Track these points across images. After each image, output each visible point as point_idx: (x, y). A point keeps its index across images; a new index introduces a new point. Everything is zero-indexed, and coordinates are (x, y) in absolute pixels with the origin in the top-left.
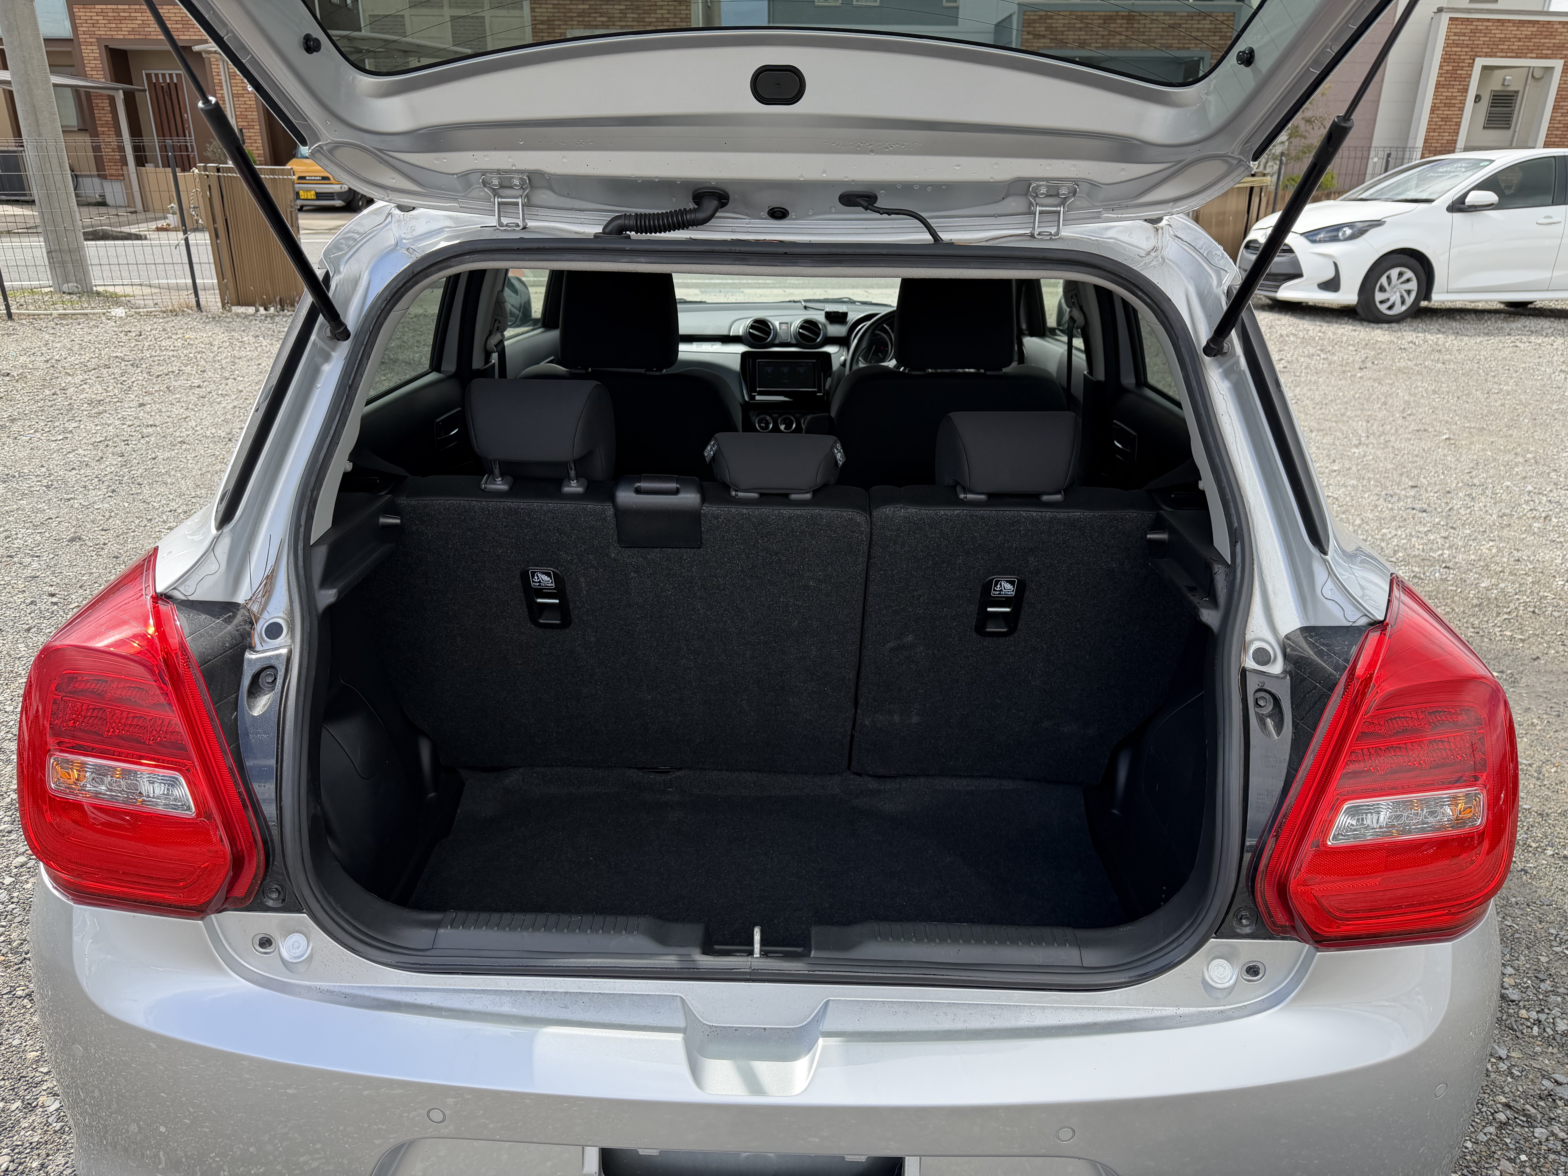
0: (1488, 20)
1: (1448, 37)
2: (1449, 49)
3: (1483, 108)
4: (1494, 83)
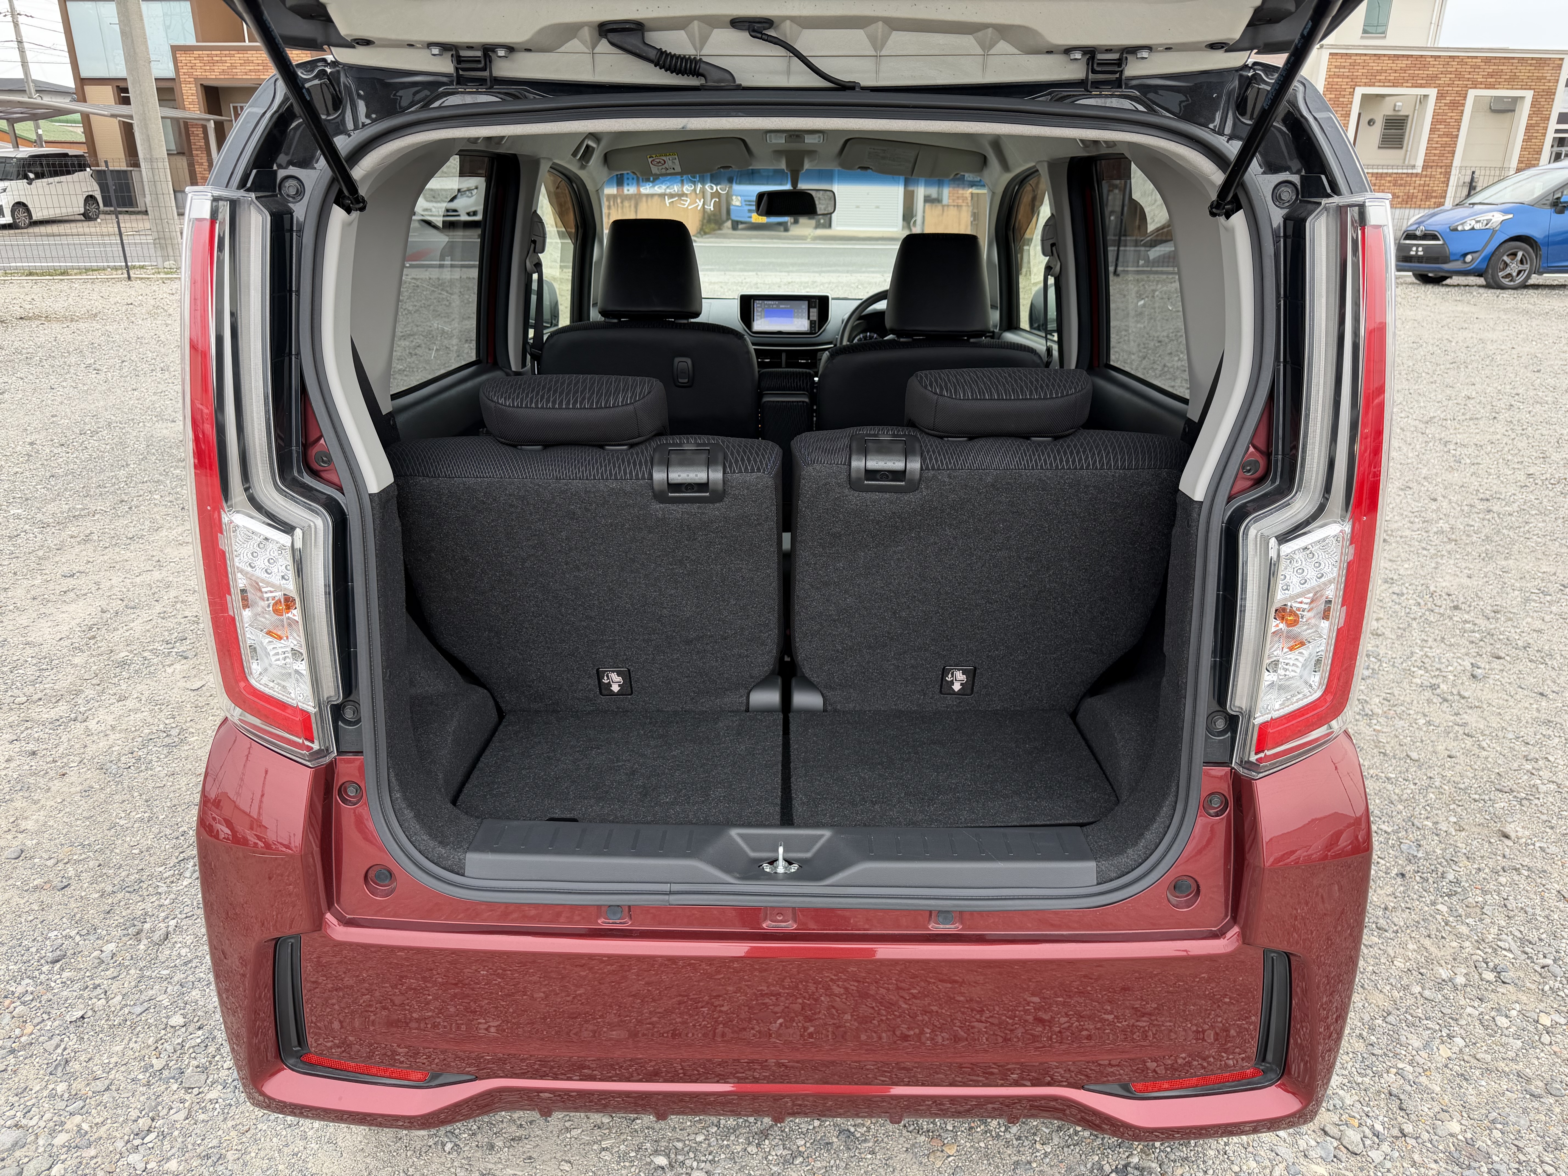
0: (1365, 55)
1: (1329, 70)
2: (1331, 80)
3: (1377, 130)
4: (1386, 109)
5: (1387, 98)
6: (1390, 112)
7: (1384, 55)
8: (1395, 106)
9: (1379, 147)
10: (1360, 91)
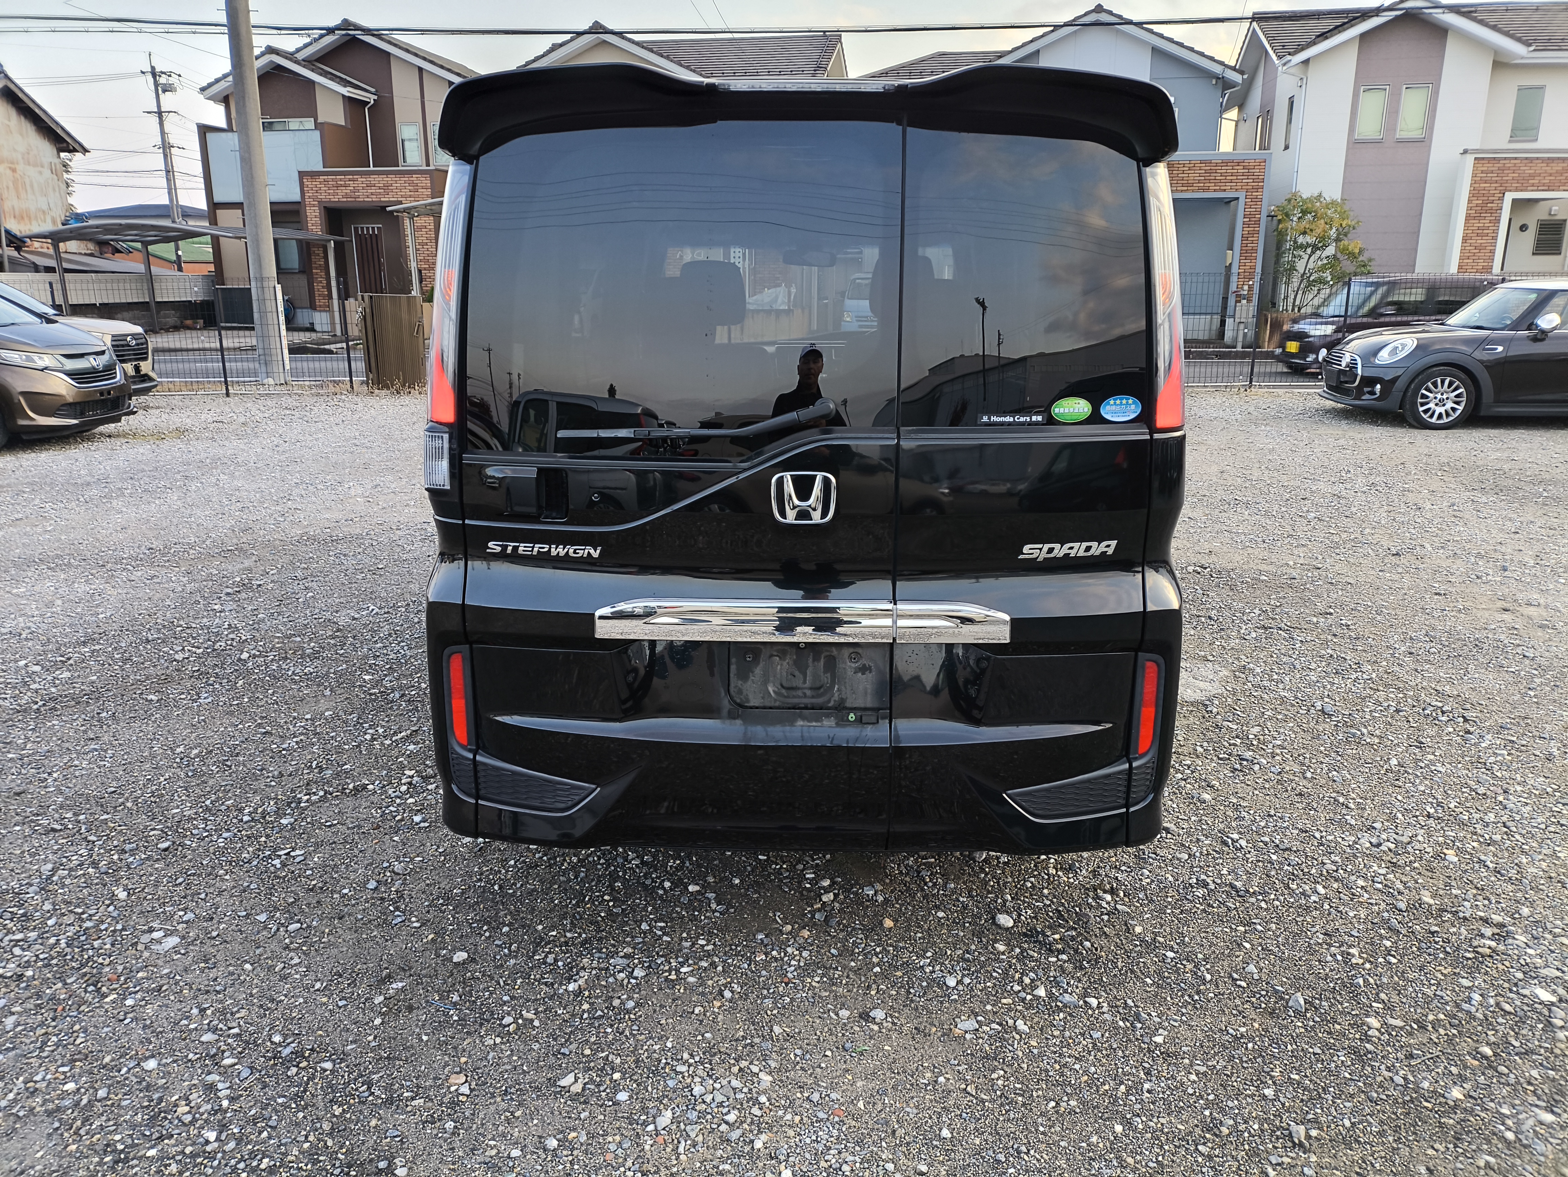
0: (1516, 158)
1: (1474, 175)
2: (1477, 185)
3: (1530, 236)
4: (1540, 213)
5: (1542, 203)
6: (1545, 217)
7: (1537, 158)
8: (1551, 210)
9: (1533, 254)
10: (1509, 197)
